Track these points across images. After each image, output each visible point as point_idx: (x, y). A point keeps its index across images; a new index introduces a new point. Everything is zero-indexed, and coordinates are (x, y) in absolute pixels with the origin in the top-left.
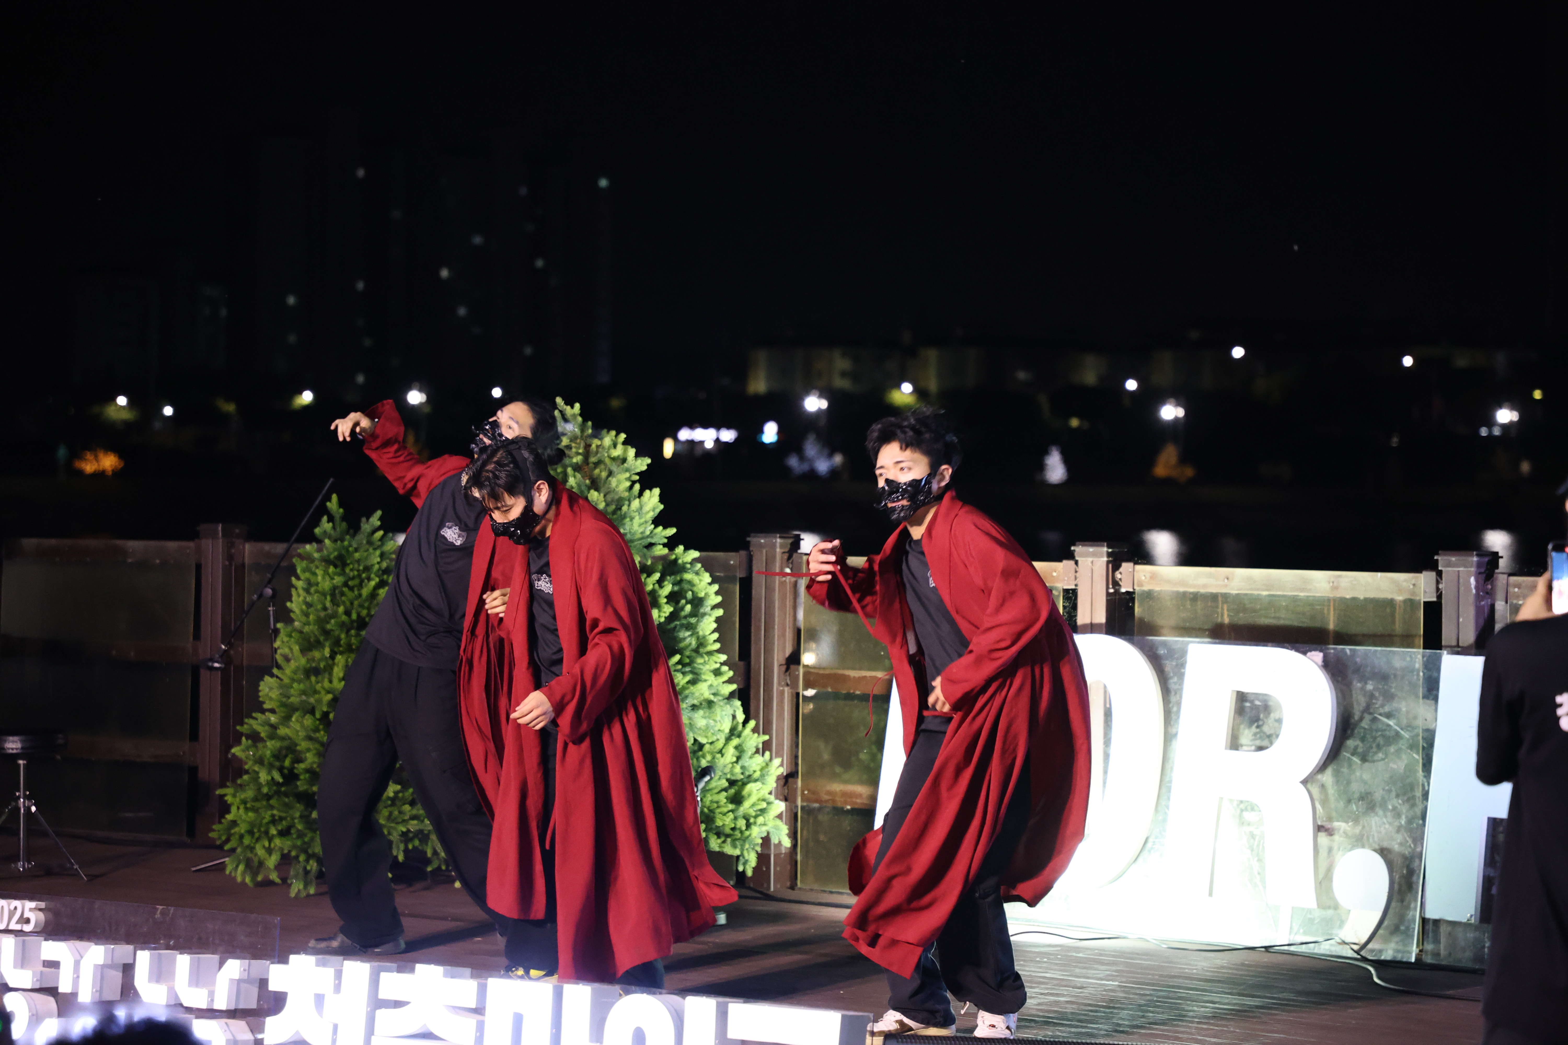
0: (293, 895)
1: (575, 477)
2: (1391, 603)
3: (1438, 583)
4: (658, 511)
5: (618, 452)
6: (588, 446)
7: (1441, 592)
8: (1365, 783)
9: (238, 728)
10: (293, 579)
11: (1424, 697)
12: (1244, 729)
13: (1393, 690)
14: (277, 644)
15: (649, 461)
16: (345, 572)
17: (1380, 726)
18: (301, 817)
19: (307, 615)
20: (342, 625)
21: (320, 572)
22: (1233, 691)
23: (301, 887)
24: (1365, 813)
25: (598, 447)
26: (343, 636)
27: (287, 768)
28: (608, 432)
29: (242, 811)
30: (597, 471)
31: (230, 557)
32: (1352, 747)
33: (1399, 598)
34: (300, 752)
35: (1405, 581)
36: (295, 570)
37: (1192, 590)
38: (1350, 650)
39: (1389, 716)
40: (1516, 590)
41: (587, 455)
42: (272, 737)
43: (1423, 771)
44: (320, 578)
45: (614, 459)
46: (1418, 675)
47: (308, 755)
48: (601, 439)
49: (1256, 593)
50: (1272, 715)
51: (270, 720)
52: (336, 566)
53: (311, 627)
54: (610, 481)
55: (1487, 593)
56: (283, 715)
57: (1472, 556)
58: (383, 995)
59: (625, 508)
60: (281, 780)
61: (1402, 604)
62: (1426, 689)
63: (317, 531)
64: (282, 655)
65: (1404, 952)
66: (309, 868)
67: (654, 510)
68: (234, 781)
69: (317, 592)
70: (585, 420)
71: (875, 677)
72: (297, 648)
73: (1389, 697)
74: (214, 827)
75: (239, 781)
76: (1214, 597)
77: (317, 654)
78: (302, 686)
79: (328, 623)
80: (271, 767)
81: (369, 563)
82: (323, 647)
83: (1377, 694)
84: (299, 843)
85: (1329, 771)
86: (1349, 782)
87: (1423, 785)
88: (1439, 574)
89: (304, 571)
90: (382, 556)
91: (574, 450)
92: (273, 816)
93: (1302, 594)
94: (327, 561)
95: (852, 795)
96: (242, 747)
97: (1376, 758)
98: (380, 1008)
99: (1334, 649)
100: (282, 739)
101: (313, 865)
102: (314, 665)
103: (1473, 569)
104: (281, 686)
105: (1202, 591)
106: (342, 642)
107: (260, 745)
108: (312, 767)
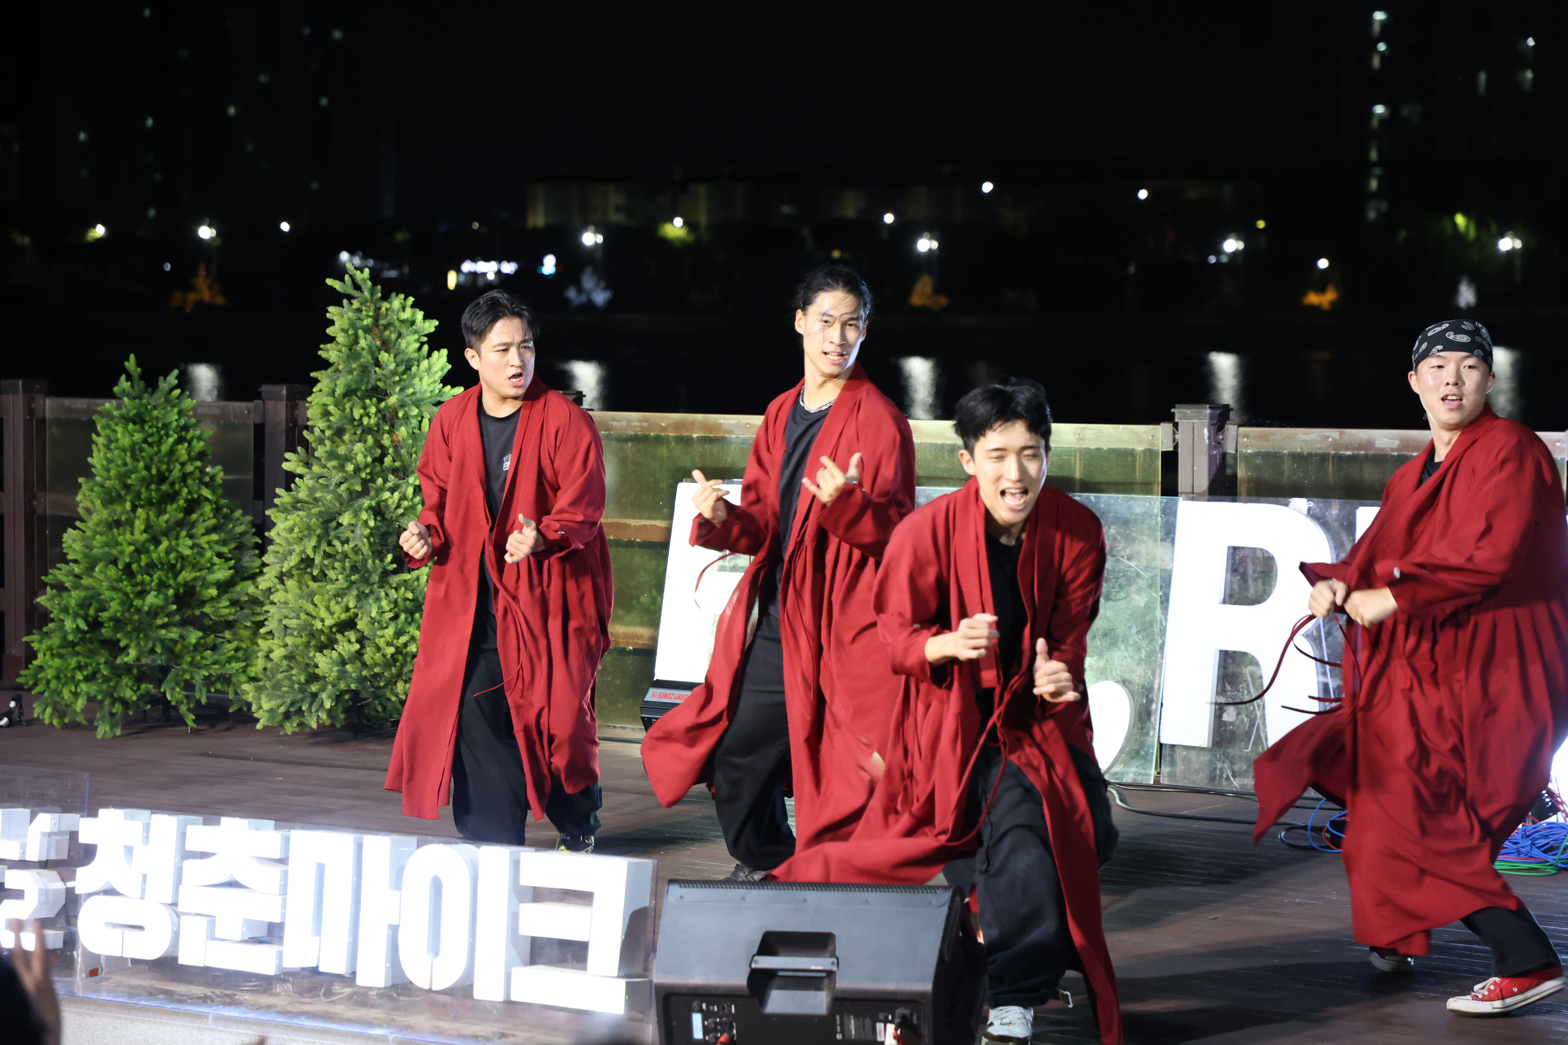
0: (99, 736)
1: (365, 339)
2: (1131, 453)
3: (1174, 434)
4: (446, 371)
5: (407, 315)
6: (378, 309)
7: (1177, 444)
8: (1109, 620)
9: (43, 578)
10: (94, 435)
11: (1162, 540)
13: (1134, 534)
14: (79, 498)
15: (436, 323)
16: (144, 429)
17: (1122, 567)
18: (106, 663)
19: (108, 470)
20: (143, 479)
21: (119, 429)
23: (108, 729)
24: (1108, 648)
25: (387, 309)
26: (143, 490)
27: (92, 617)
28: (397, 295)
29: (48, 657)
30: (387, 333)
31: (31, 412)
33: (1140, 448)
34: (104, 601)
35: (1144, 432)
36: (96, 427)
38: (1095, 497)
39: (1130, 558)
40: (1245, 440)
41: (377, 317)
42: (77, 587)
43: (1161, 609)
44: (119, 435)
45: (403, 322)
46: (1156, 519)
47: (111, 604)
48: (390, 303)
51: (74, 570)
52: (135, 423)
53: (112, 482)
54: (400, 343)
55: (1219, 443)
56: (87, 565)
57: (1206, 408)
58: (189, 847)
59: (414, 369)
60: (86, 628)
61: (1142, 454)
62: (1163, 533)
63: (116, 389)
64: (83, 508)
65: (1144, 775)
66: (114, 711)
67: (442, 370)
68: (40, 628)
69: (117, 448)
70: (374, 284)
71: (654, 526)
72: (98, 502)
73: (1130, 540)
74: (22, 672)
75: (45, 629)
77: (119, 509)
78: (104, 538)
79: (129, 477)
80: (76, 615)
81: (167, 421)
82: (125, 501)
83: (1119, 538)
84: (105, 687)
87: (1161, 621)
88: (1176, 426)
89: (104, 428)
90: (180, 413)
91: (364, 313)
92: (79, 662)
94: (126, 419)
95: (634, 636)
96: (47, 596)
97: (1118, 597)
98: (187, 858)
100: (87, 588)
101: (118, 708)
102: (116, 518)
103: (1206, 421)
104: (84, 539)
106: (142, 497)
107: (65, 595)
108: (115, 616)
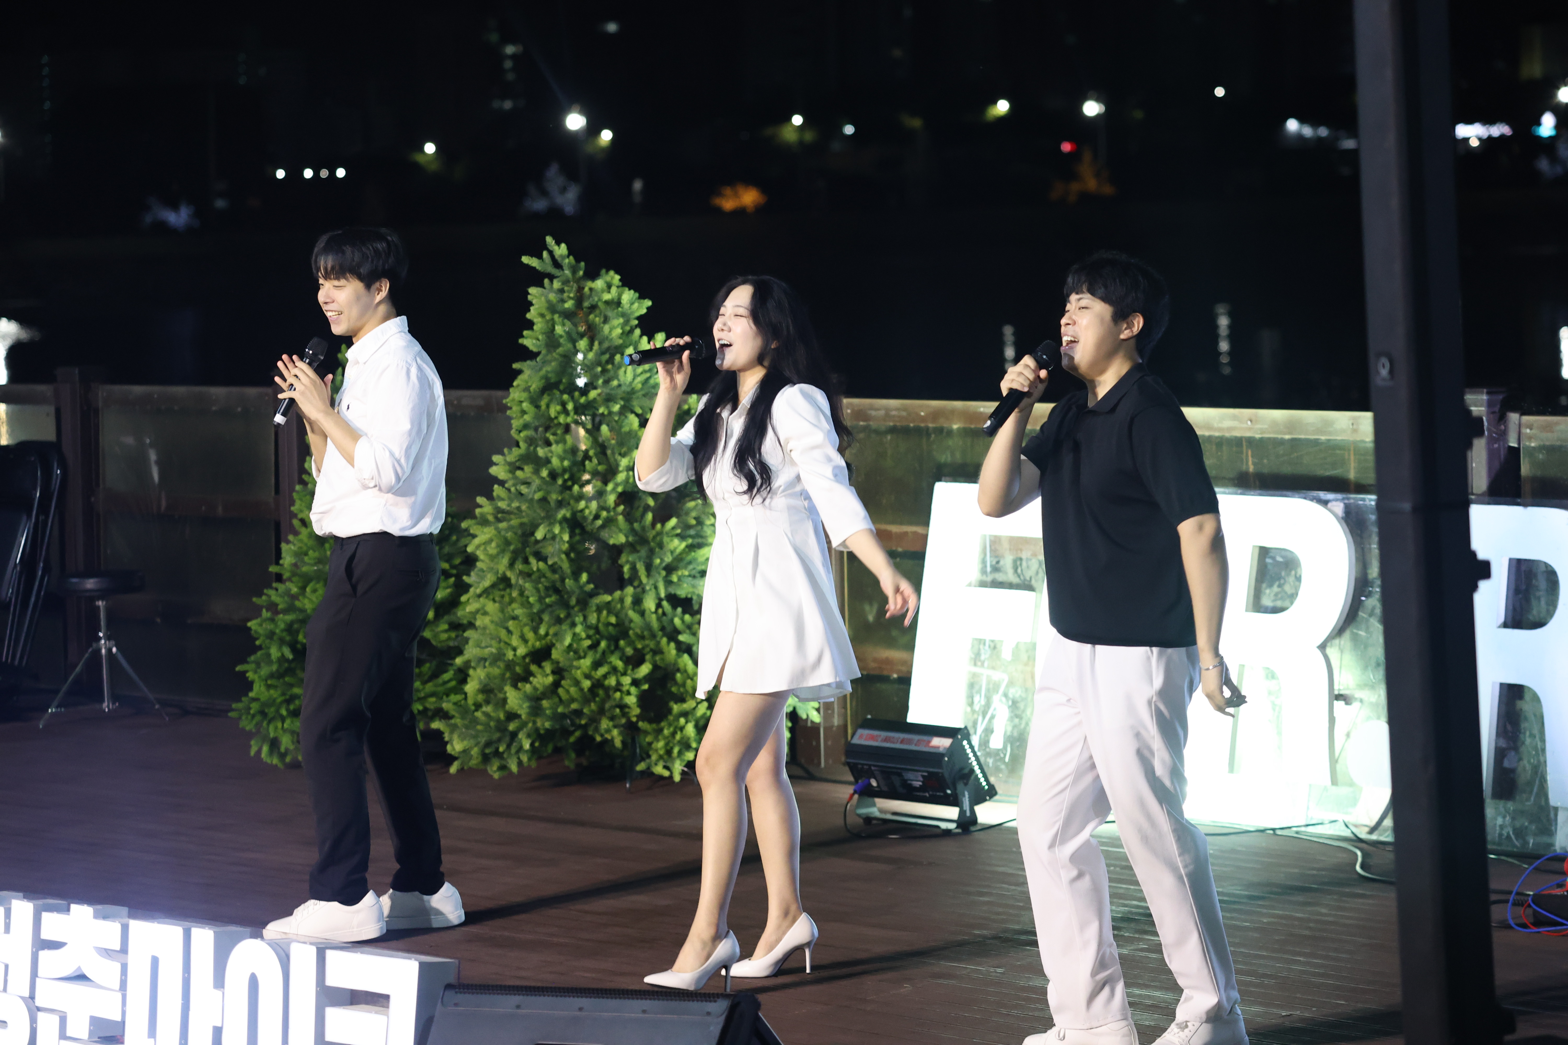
5: (612, 295)
6: (580, 289)
9: (258, 599)
12: (1266, 589)
15: (649, 303)
22: (1254, 547)
28: (602, 273)
29: (263, 689)
30: (591, 317)
32: (1370, 607)
37: (1217, 434)
40: (1528, 431)
41: (580, 299)
42: (290, 609)
45: (607, 303)
48: (595, 281)
49: (1280, 436)
50: (1293, 573)
51: (290, 590)
54: (602, 328)
55: (1501, 434)
57: (1482, 393)
60: (291, 657)
68: (250, 657)
70: (578, 260)
71: (915, 533)
74: (234, 706)
75: (255, 658)
76: (1238, 442)
80: (282, 642)
85: (1347, 635)
86: (1366, 647)
91: (566, 295)
93: (1323, 438)
95: (898, 662)
96: (258, 620)
98: (43, 948)
99: (1354, 499)
100: (298, 610)
103: (1484, 409)
105: (1227, 435)
107: (276, 618)
